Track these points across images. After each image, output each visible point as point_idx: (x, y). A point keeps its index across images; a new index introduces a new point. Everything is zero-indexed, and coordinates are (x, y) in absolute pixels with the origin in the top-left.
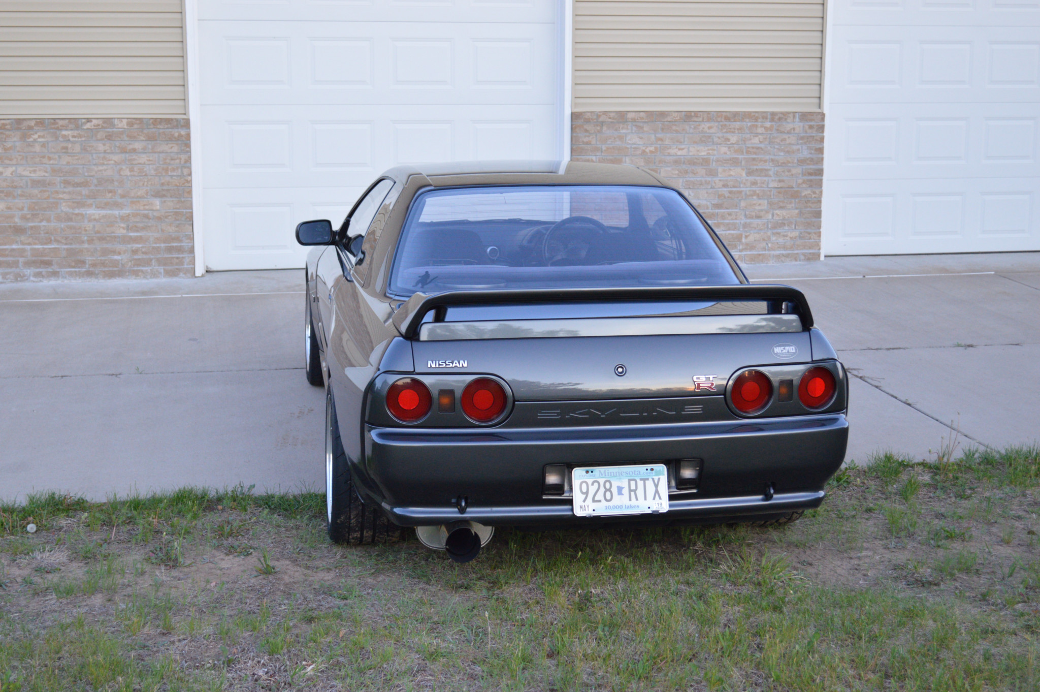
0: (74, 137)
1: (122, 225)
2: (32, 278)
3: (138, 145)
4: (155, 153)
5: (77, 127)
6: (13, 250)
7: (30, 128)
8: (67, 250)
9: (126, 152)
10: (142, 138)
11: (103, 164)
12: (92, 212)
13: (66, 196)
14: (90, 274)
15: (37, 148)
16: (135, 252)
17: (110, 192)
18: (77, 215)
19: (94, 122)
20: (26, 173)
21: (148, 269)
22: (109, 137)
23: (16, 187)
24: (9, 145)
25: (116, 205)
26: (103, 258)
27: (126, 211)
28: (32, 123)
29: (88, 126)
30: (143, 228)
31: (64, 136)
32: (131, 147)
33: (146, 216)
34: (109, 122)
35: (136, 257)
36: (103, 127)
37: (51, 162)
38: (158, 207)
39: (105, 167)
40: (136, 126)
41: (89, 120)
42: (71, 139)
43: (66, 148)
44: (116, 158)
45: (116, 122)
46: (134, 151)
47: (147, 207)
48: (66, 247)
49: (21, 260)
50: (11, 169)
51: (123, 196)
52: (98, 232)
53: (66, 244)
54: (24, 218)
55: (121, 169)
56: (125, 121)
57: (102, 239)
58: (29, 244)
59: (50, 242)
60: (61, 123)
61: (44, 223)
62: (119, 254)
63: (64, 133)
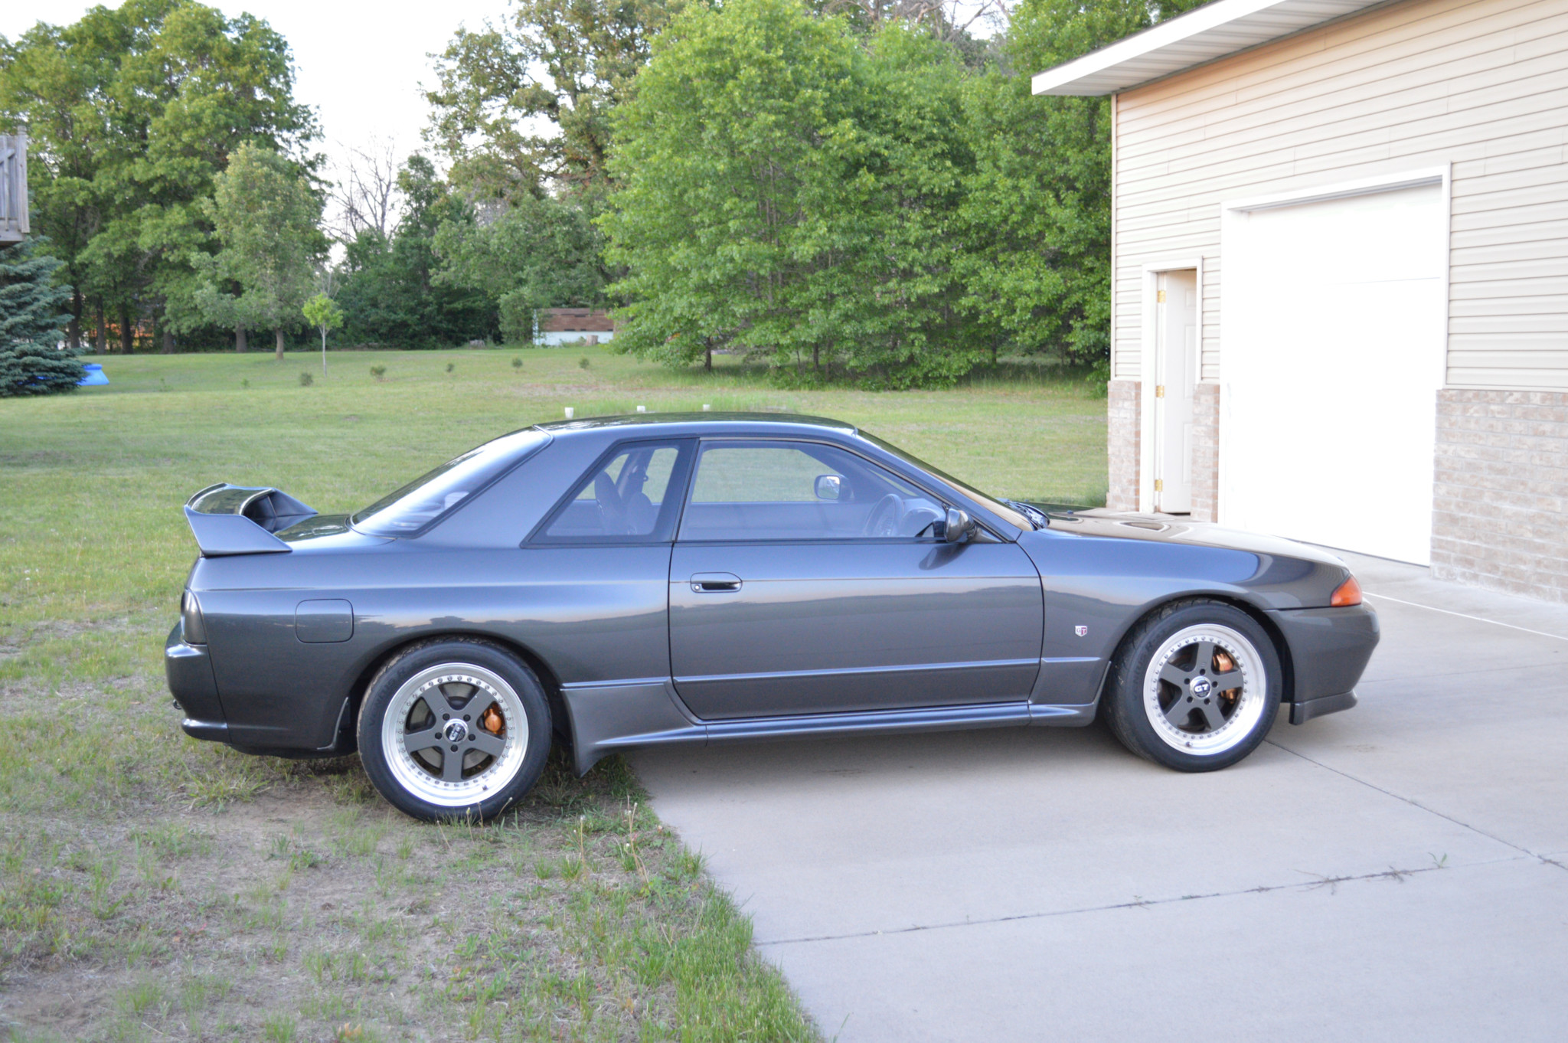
0: (1499, 413)
1: (1530, 528)
2: (1459, 579)
3: (1547, 427)
4: (1561, 437)
5: (1502, 402)
6: (1448, 542)
7: (1469, 400)
8: (1486, 549)
9: (1535, 435)
10: (1552, 418)
11: (1518, 448)
12: (1507, 507)
13: (1488, 484)
14: (1501, 583)
15: (1472, 425)
16: (1539, 563)
17: (1523, 483)
18: (1495, 508)
19: (1516, 395)
20: (1462, 454)
21: (1546, 587)
22: (1525, 415)
23: (1455, 469)
24: (1453, 419)
25: (1526, 502)
26: (1512, 566)
27: (1533, 510)
28: (1470, 395)
29: (1510, 400)
30: (1548, 534)
31: (1492, 412)
32: (1541, 428)
33: (1548, 519)
34: (1526, 394)
35: (1539, 570)
36: (1522, 403)
37: (1481, 442)
38: (1559, 509)
39: (1518, 453)
40: (1548, 403)
41: (1511, 393)
42: (1498, 416)
43: (1492, 426)
44: (1530, 441)
45: (1532, 395)
46: (1544, 433)
47: (1550, 508)
48: (1485, 546)
49: (1453, 555)
50: (1453, 448)
51: (1533, 491)
52: (1510, 533)
53: (1485, 543)
54: (1458, 506)
55: (1532, 457)
56: (1539, 395)
57: (1513, 542)
58: (1460, 538)
59: (1473, 539)
60: (1492, 395)
61: (1471, 515)
62: (1525, 563)
63: (1493, 407)
